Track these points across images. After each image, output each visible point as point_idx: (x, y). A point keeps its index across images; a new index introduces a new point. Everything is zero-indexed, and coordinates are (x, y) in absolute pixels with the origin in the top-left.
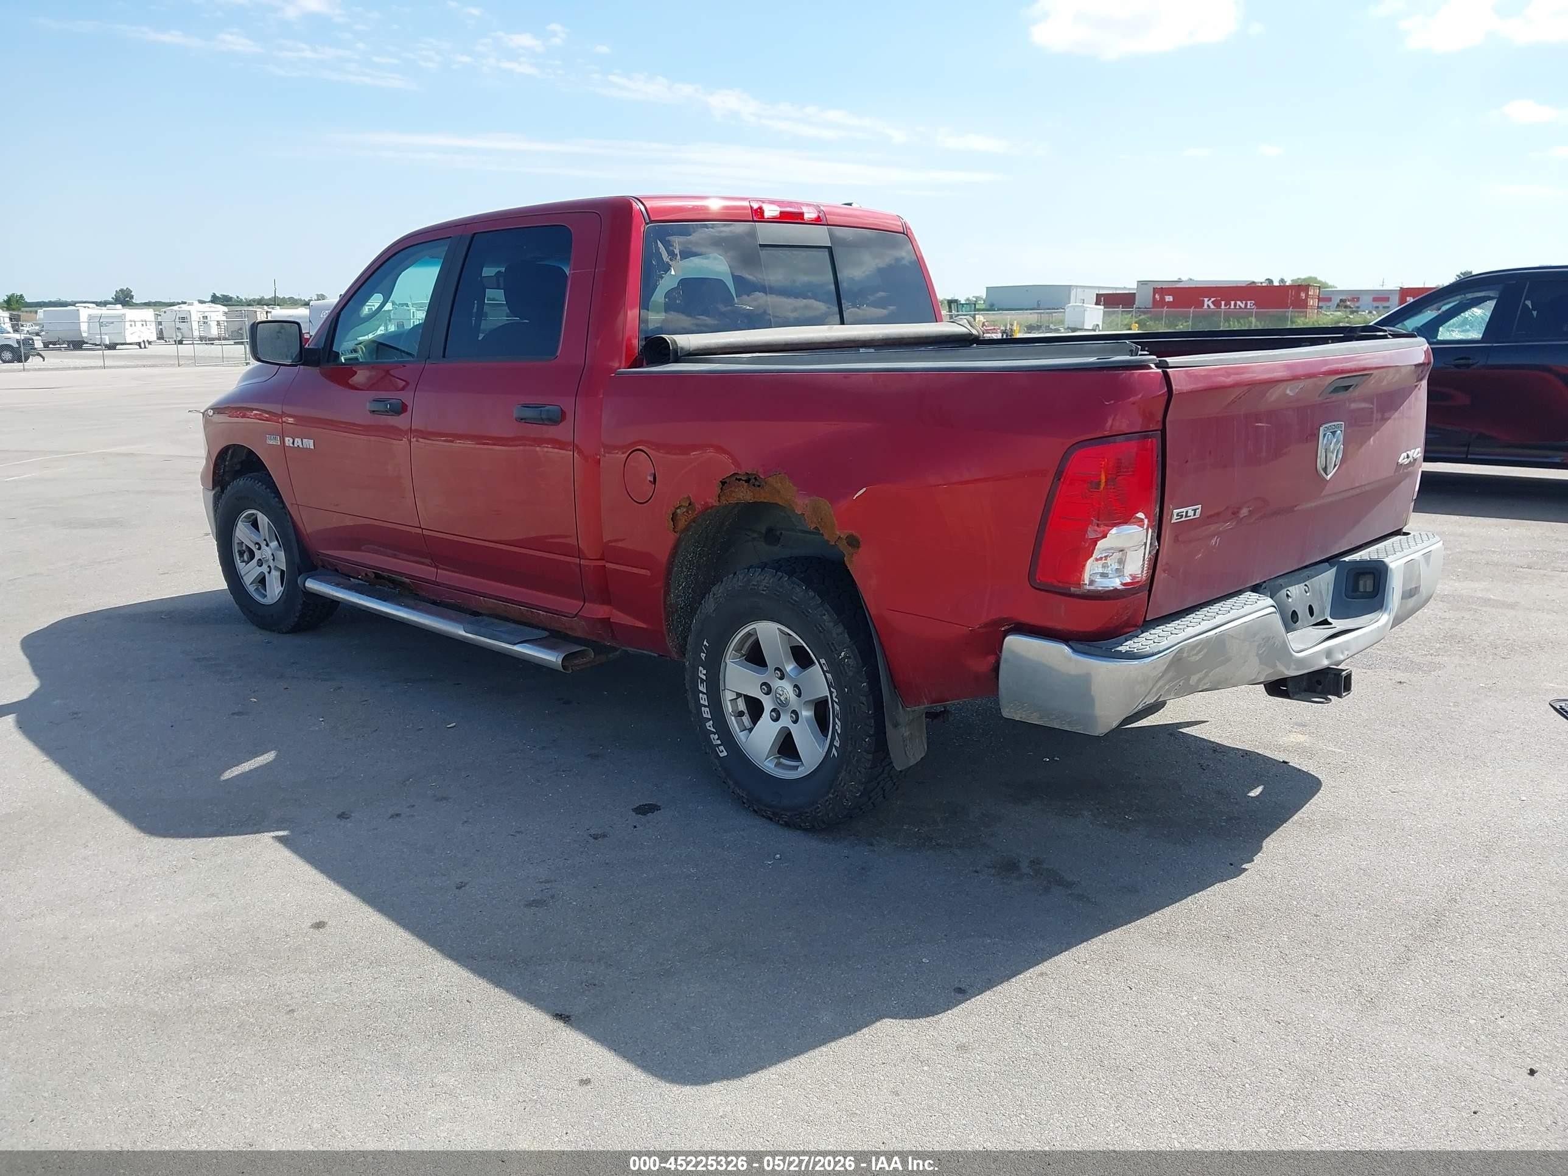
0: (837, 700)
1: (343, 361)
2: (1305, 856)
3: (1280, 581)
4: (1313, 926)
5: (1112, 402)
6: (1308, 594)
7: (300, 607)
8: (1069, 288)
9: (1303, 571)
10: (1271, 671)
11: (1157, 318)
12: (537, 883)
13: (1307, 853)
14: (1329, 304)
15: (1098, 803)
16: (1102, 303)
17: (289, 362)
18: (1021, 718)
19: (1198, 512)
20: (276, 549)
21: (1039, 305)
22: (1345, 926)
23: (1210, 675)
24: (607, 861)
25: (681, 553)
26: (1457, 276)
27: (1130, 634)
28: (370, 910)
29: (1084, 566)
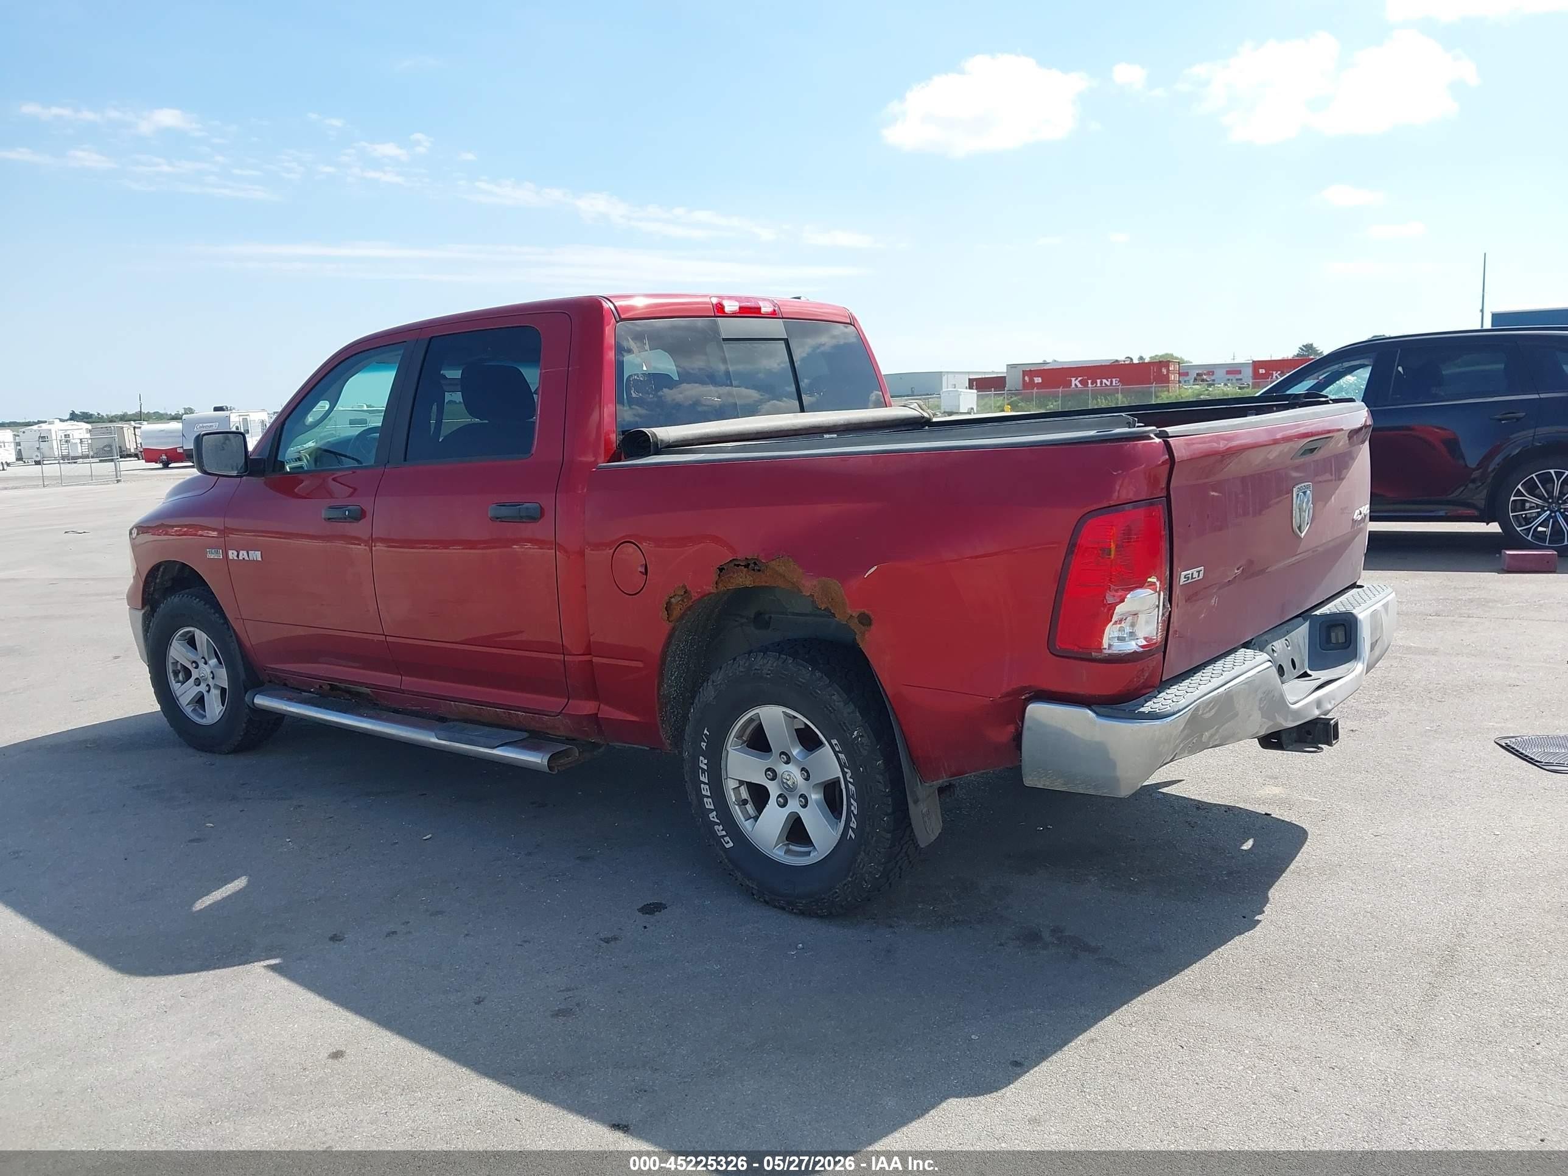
0: (851, 780)
1: (288, 470)
2: (1312, 903)
3: (1265, 637)
4: (1339, 971)
5: (1120, 472)
6: (1289, 648)
7: (244, 725)
8: (940, 374)
9: (1282, 627)
10: (1271, 723)
11: (1028, 399)
12: (559, 992)
13: (1312, 900)
14: (1186, 378)
15: (1102, 868)
16: (974, 388)
17: (235, 473)
18: (1044, 785)
19: (1202, 573)
20: (216, 667)
21: (913, 392)
22: (1368, 968)
23: (1220, 731)
24: (626, 964)
25: (675, 642)
26: (1300, 348)
27: (1147, 695)
28: (389, 1034)
29: (1104, 630)
